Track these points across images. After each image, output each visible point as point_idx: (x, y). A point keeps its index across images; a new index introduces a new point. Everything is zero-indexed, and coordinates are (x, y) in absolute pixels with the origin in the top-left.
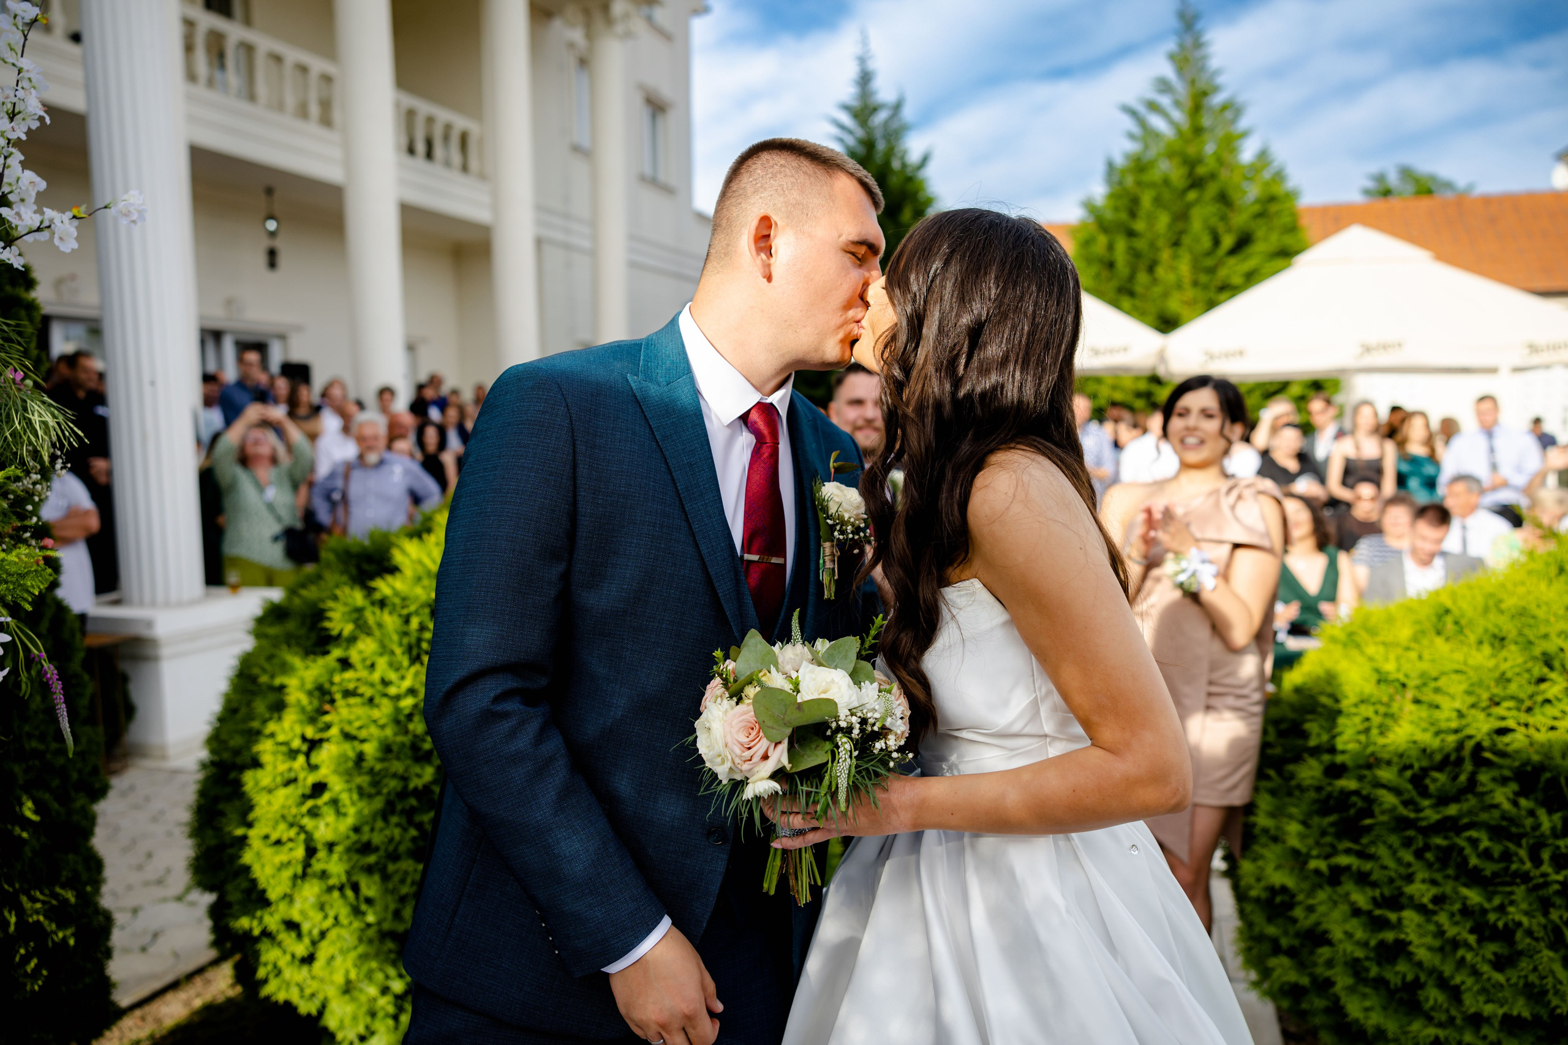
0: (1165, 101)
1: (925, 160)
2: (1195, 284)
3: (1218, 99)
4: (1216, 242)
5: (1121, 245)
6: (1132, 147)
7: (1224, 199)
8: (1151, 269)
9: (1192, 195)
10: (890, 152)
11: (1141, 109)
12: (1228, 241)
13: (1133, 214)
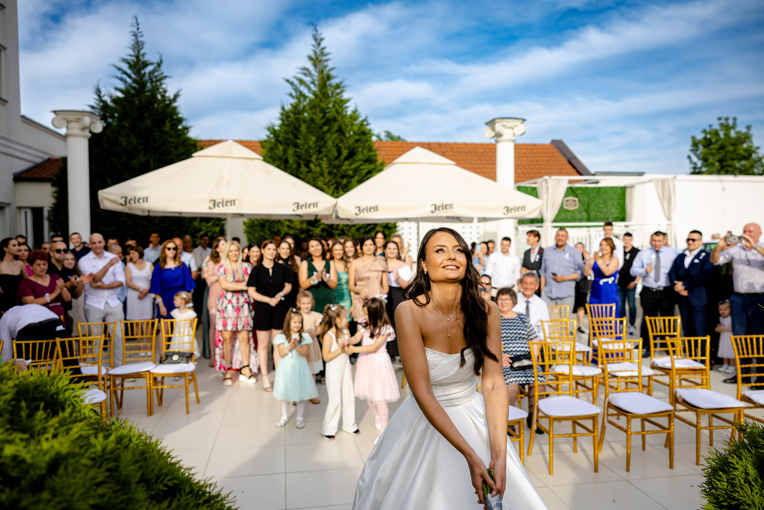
0: (307, 79)
1: (176, 96)
2: (330, 173)
3: (334, 82)
4: (340, 153)
5: (291, 151)
6: (293, 101)
7: (340, 131)
8: (307, 165)
9: (326, 128)
10: (155, 89)
11: (296, 82)
12: (345, 153)
13: (296, 137)
